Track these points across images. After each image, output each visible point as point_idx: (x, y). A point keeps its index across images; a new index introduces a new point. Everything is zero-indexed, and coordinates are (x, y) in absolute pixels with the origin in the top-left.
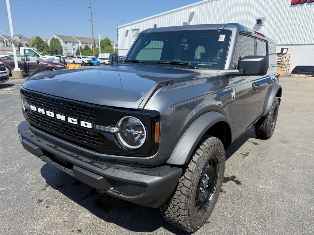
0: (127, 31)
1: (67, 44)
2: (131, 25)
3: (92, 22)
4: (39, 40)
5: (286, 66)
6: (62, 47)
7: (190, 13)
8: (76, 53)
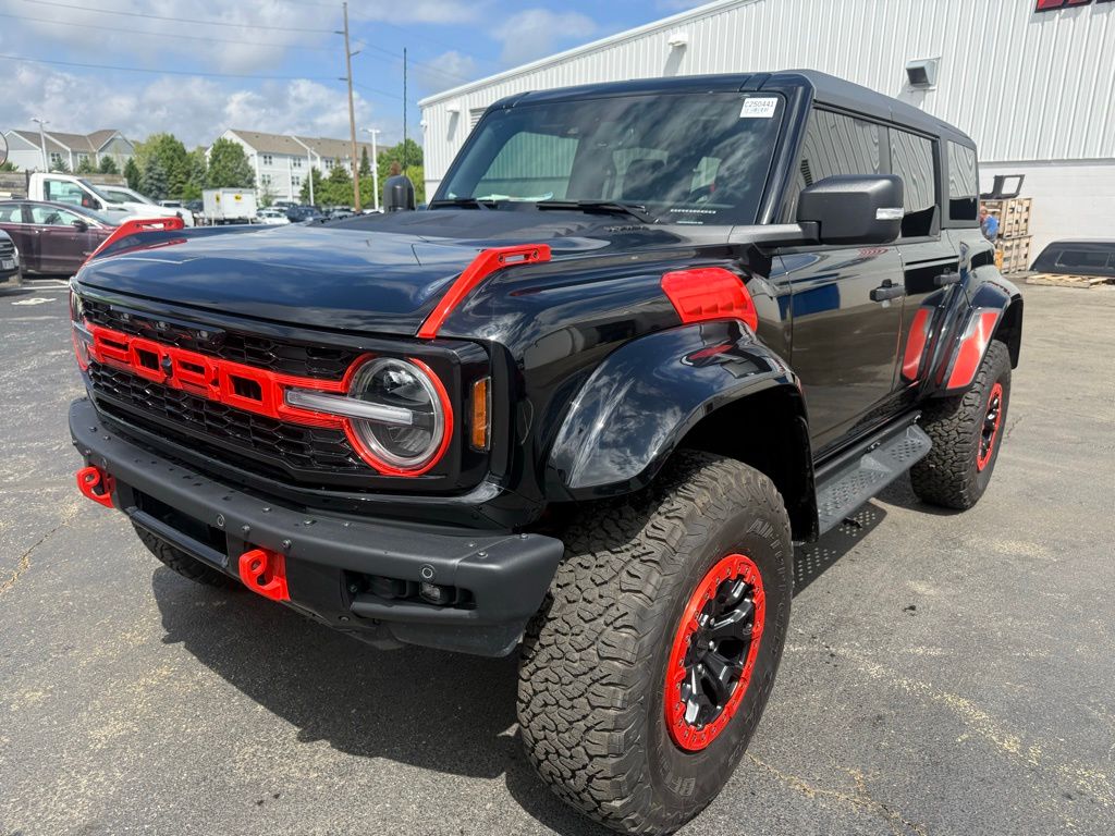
0: (456, 114)
1: (270, 163)
2: (469, 92)
3: (350, 83)
4: (175, 151)
5: (1016, 242)
6: (254, 175)
7: (671, 47)
8: (300, 195)
